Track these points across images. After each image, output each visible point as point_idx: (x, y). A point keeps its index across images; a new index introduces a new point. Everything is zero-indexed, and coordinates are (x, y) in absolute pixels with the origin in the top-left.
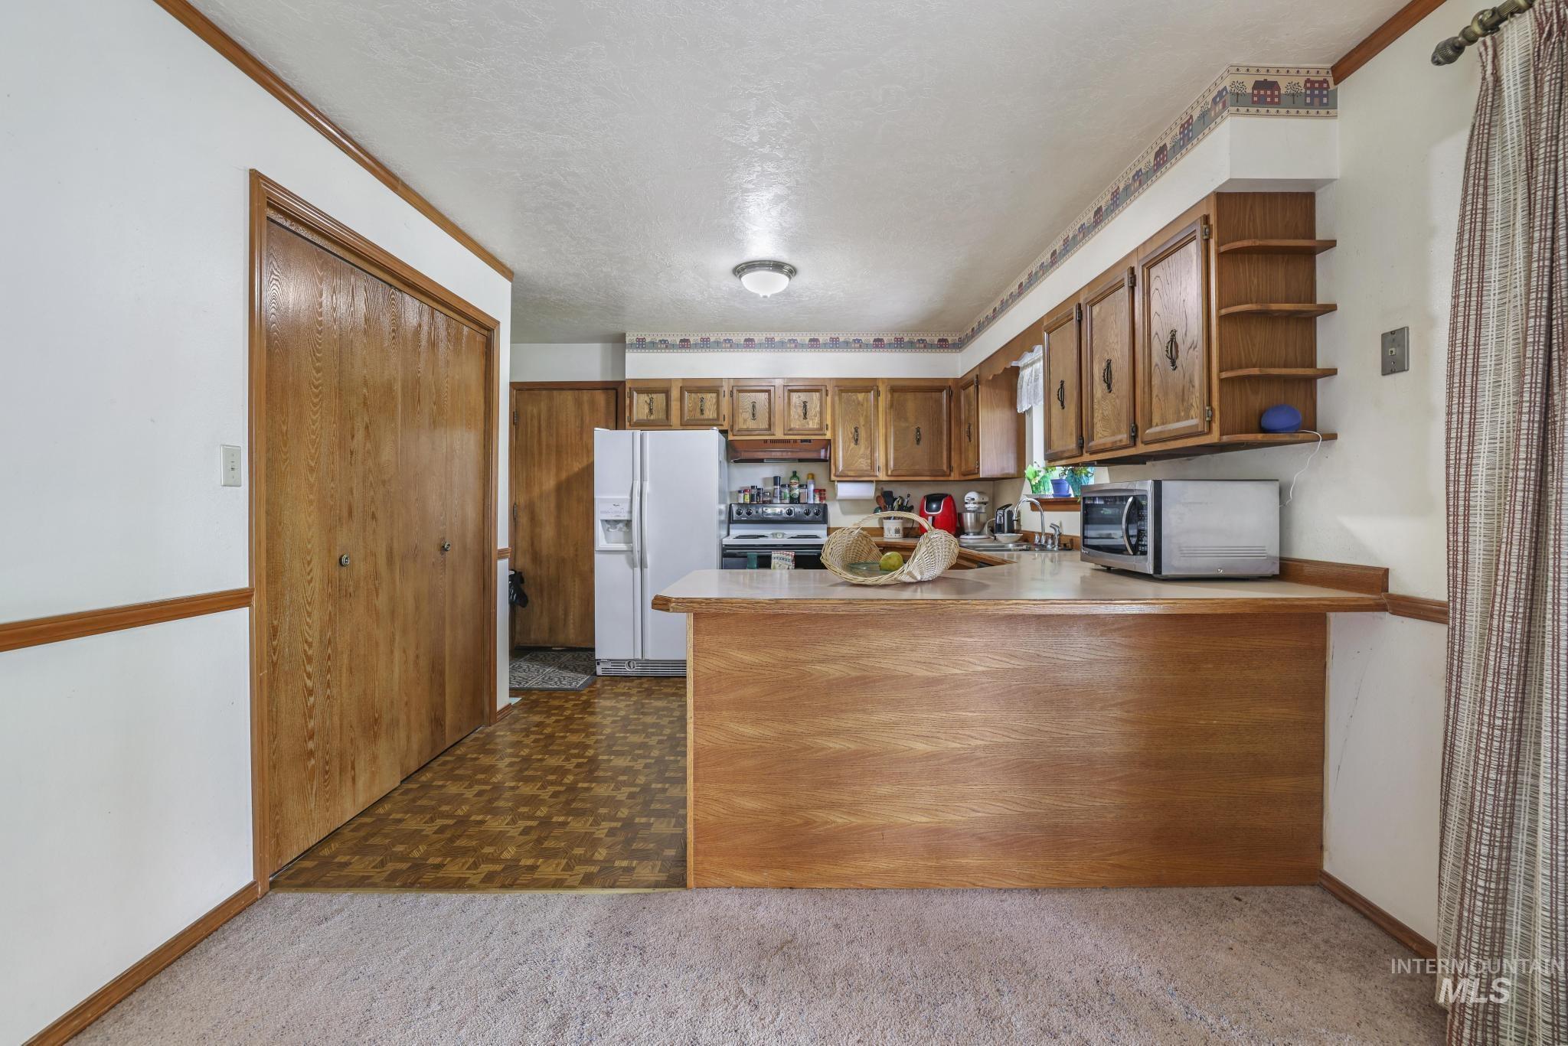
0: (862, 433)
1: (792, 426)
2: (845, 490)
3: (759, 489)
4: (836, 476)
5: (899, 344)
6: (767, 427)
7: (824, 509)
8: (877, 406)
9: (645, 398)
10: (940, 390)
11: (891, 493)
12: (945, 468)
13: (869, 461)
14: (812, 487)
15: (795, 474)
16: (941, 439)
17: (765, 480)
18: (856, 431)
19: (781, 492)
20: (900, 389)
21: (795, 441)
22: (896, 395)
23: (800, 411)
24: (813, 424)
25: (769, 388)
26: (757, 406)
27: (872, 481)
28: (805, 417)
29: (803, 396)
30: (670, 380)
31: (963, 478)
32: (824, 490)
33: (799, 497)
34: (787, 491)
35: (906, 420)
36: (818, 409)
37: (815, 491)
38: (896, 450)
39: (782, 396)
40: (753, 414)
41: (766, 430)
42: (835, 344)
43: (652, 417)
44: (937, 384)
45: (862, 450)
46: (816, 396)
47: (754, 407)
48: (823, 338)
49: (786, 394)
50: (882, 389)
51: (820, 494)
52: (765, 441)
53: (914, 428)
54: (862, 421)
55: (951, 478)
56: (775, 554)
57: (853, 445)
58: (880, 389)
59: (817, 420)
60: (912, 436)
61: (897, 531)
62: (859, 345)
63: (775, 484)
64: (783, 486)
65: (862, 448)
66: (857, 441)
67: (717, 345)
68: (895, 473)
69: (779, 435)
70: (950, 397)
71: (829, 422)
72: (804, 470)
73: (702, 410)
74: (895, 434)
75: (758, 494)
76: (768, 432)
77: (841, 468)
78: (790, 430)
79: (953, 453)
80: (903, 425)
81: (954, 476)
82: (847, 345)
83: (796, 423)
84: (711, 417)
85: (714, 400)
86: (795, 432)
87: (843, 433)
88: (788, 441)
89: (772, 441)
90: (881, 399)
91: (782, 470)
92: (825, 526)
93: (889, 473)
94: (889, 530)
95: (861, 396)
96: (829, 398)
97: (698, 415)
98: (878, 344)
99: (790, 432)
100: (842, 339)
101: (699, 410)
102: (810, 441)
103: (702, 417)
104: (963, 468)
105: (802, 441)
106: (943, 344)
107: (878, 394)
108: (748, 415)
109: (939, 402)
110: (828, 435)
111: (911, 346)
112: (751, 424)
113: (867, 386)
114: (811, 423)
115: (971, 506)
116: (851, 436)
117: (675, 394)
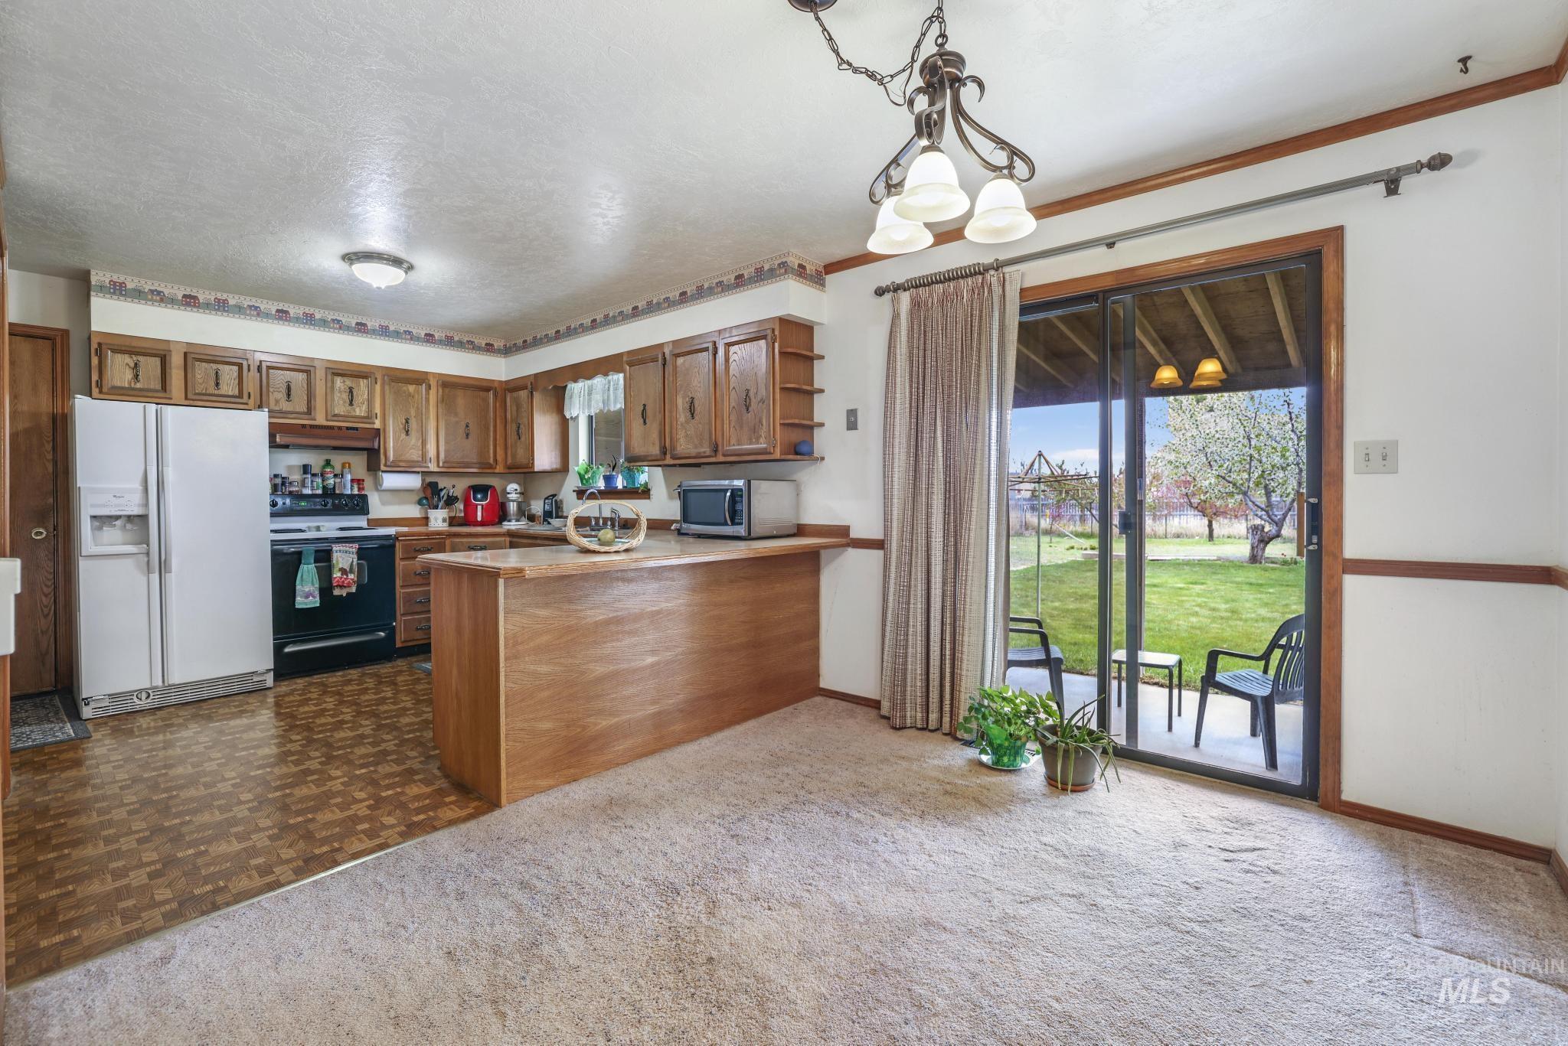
0: (413, 424)
1: (336, 412)
2: (390, 480)
3: (283, 478)
4: (385, 465)
5: (449, 342)
6: (306, 410)
7: (364, 498)
8: (427, 400)
9: (128, 360)
10: (487, 389)
11: (437, 483)
12: (491, 461)
13: (420, 452)
14: (349, 477)
15: (328, 463)
16: (488, 435)
17: (290, 468)
18: (407, 422)
19: (312, 481)
20: (451, 385)
21: (340, 428)
22: (447, 390)
23: (345, 396)
24: (360, 411)
25: (308, 368)
26: (293, 387)
27: (418, 472)
28: (351, 404)
29: (349, 382)
30: (169, 341)
31: (507, 471)
32: (363, 480)
33: (334, 487)
34: (319, 480)
35: (456, 415)
36: (366, 396)
37: (352, 481)
38: (447, 443)
39: (324, 381)
40: (289, 395)
41: (304, 413)
42: (384, 332)
43: (138, 386)
44: (485, 384)
45: (413, 441)
46: (363, 383)
47: (289, 388)
48: (371, 324)
49: (329, 377)
50: (433, 383)
51: (359, 484)
52: (304, 426)
53: (463, 424)
54: (413, 413)
55: (497, 471)
56: (336, 548)
57: (403, 436)
58: (431, 383)
59: (364, 407)
60: (461, 431)
61: (444, 520)
62: (410, 337)
63: (305, 472)
64: (314, 475)
65: (414, 440)
66: (407, 432)
67: (239, 310)
68: (446, 465)
69: (320, 419)
70: (495, 396)
71: (378, 410)
72: (338, 459)
73: (217, 384)
74: (447, 429)
75: (283, 484)
76: (307, 416)
77: (391, 459)
78: (335, 415)
79: (498, 448)
80: (453, 419)
81: (499, 469)
82: (397, 335)
83: (340, 408)
84: (230, 393)
85: (236, 374)
86: (340, 418)
87: (393, 422)
88: (332, 428)
89: (311, 426)
90: (433, 392)
91: (314, 459)
92: (365, 517)
93: (441, 464)
94: (436, 519)
95: (411, 388)
96: (378, 387)
97: (212, 390)
98: (429, 339)
99: (335, 418)
100: (392, 328)
101: (212, 383)
102: (357, 429)
103: (216, 392)
104: (509, 461)
105: (348, 428)
106: (489, 348)
107: (429, 387)
108: (281, 395)
109: (486, 401)
110: (377, 424)
111: (460, 345)
112: (285, 406)
113: (419, 378)
114: (357, 410)
115: (513, 496)
116: (401, 426)
117: (176, 360)
